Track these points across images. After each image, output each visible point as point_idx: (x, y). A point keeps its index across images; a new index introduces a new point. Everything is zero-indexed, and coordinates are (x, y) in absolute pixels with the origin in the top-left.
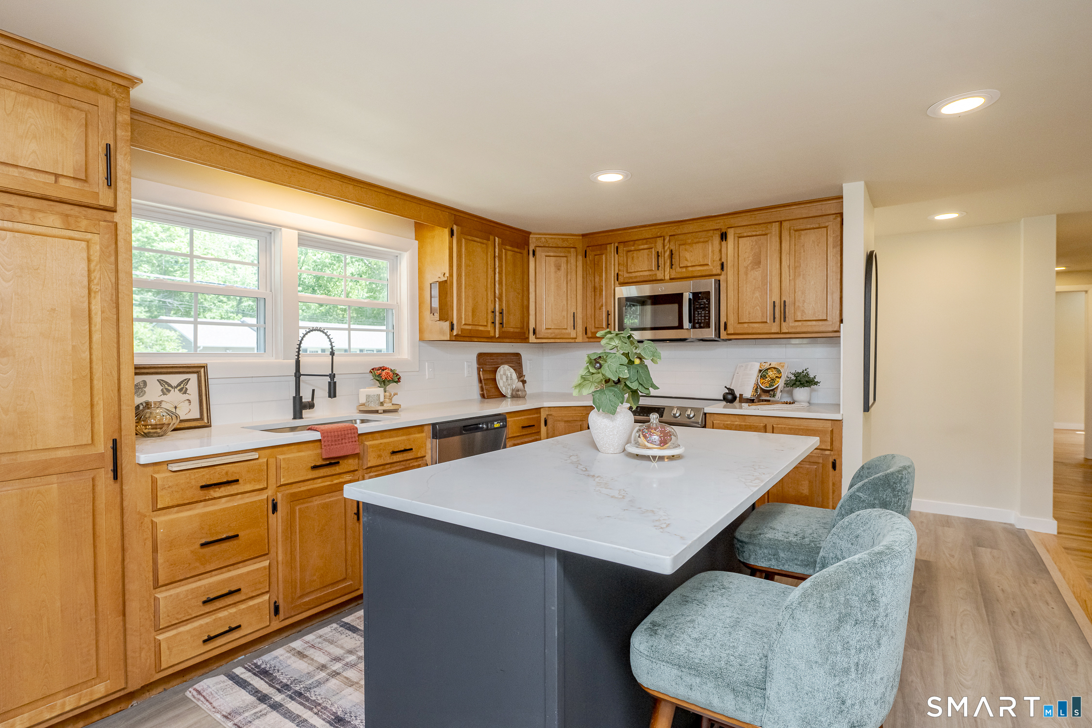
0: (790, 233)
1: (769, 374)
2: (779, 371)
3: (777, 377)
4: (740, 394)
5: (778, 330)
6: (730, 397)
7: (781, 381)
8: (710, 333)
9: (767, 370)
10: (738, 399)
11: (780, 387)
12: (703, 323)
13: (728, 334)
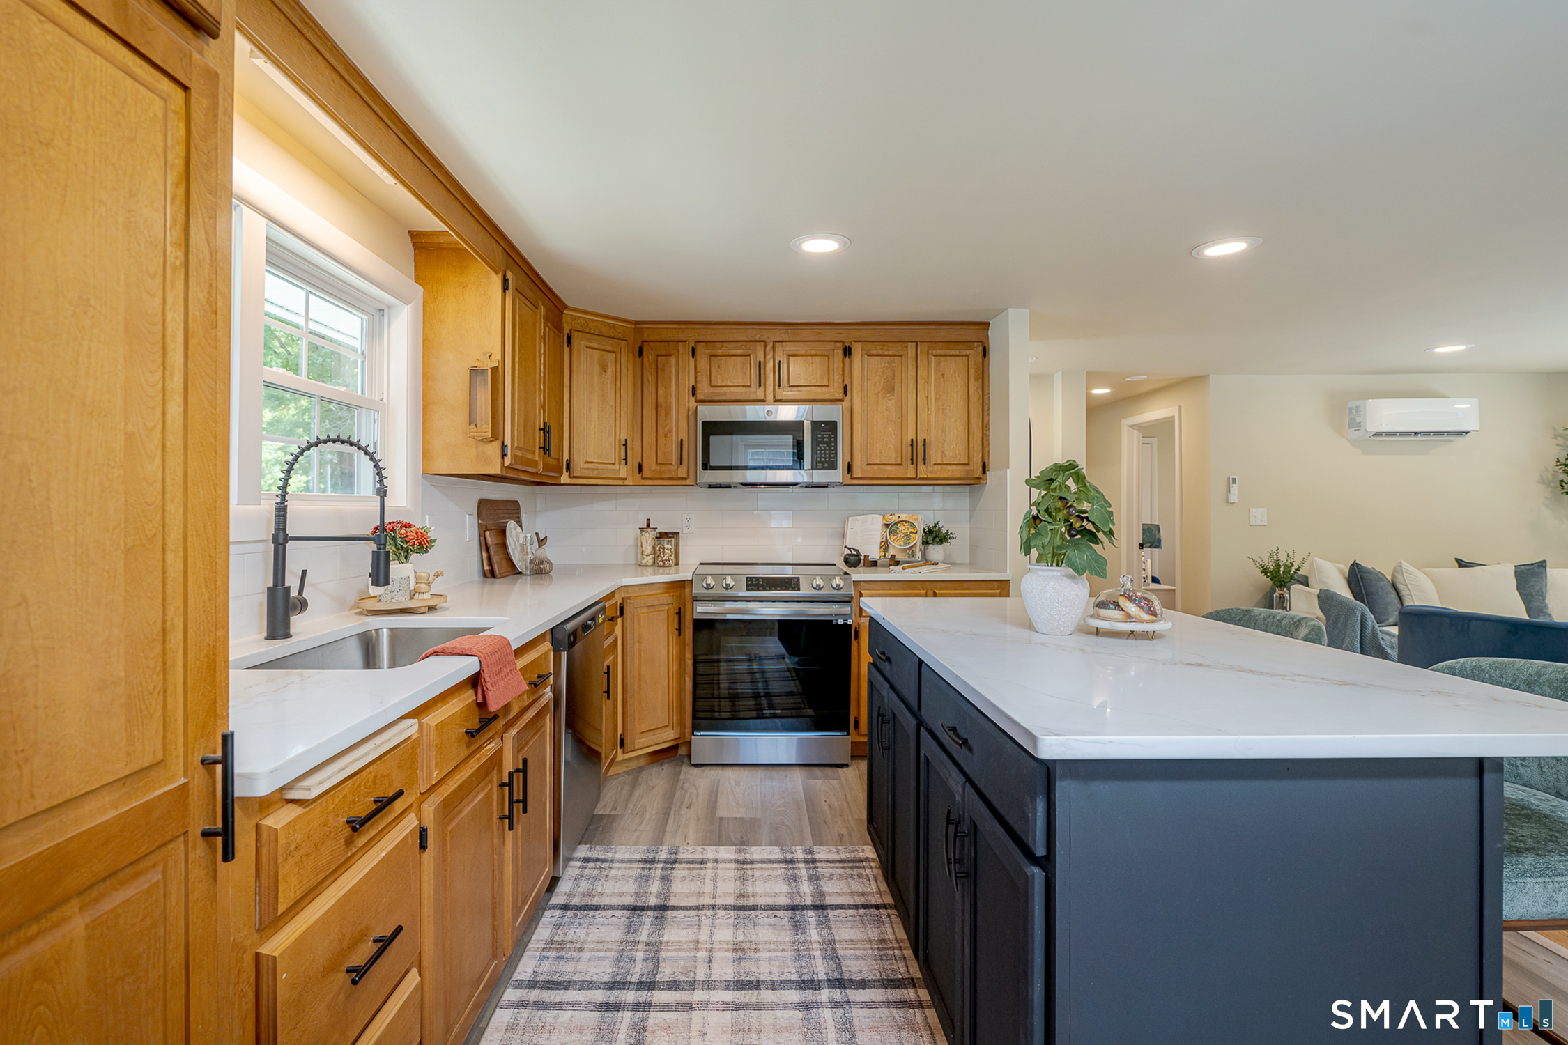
0: (928, 357)
1: (900, 529)
2: (912, 525)
3: (911, 532)
4: (865, 556)
5: (914, 476)
6: (853, 560)
7: (918, 538)
8: (836, 475)
9: (897, 523)
10: (862, 561)
11: (918, 544)
12: (826, 462)
13: (852, 478)
